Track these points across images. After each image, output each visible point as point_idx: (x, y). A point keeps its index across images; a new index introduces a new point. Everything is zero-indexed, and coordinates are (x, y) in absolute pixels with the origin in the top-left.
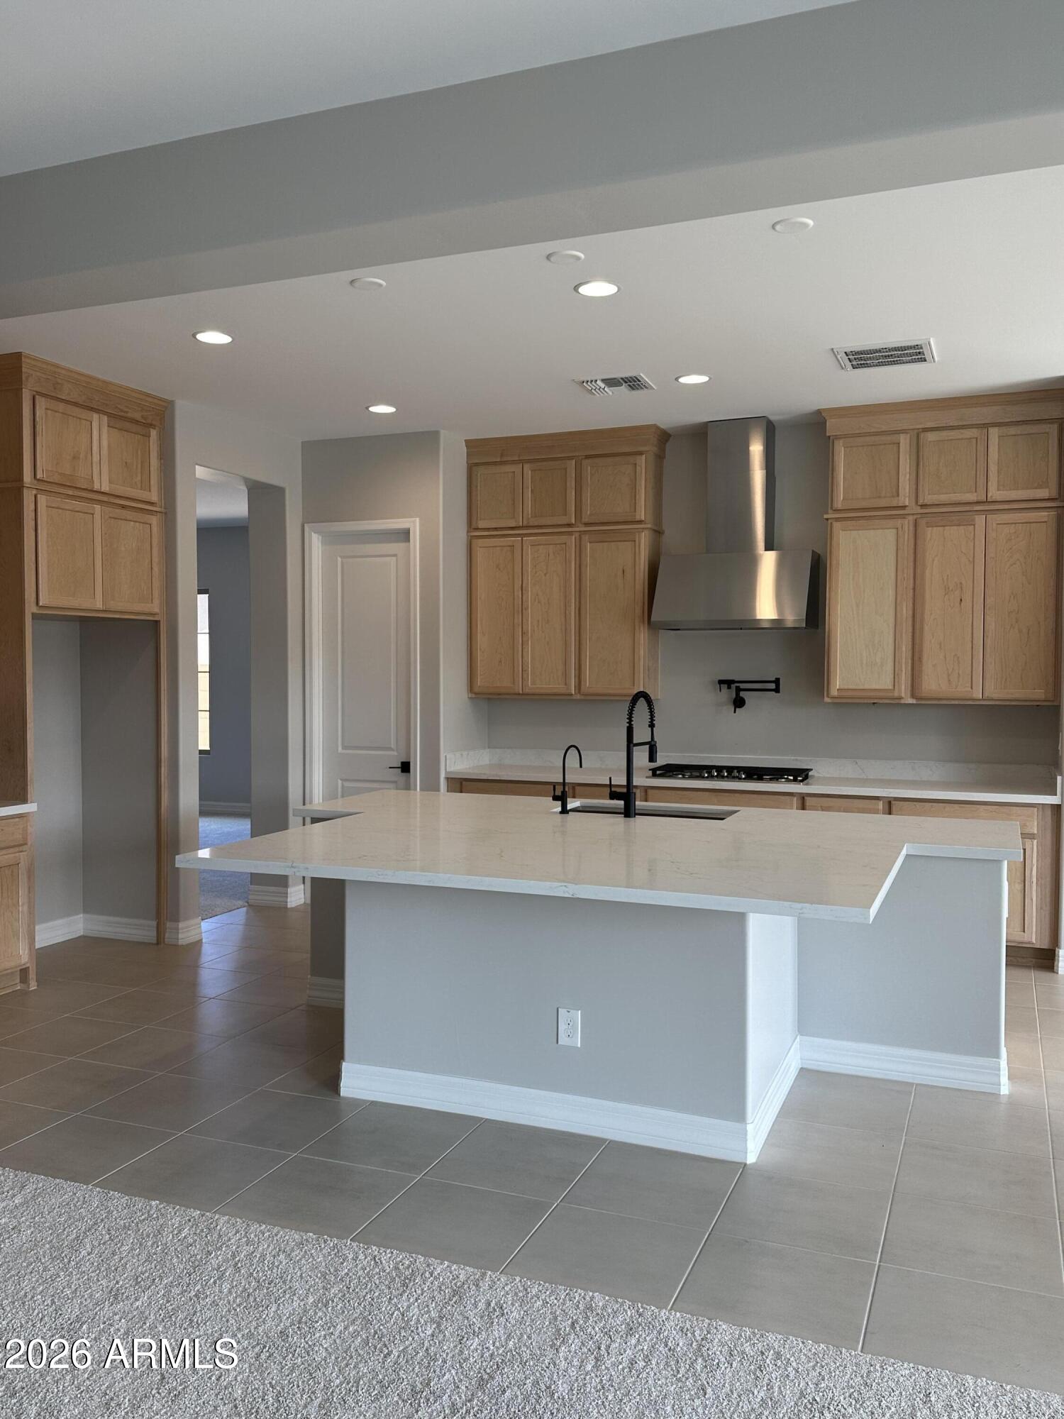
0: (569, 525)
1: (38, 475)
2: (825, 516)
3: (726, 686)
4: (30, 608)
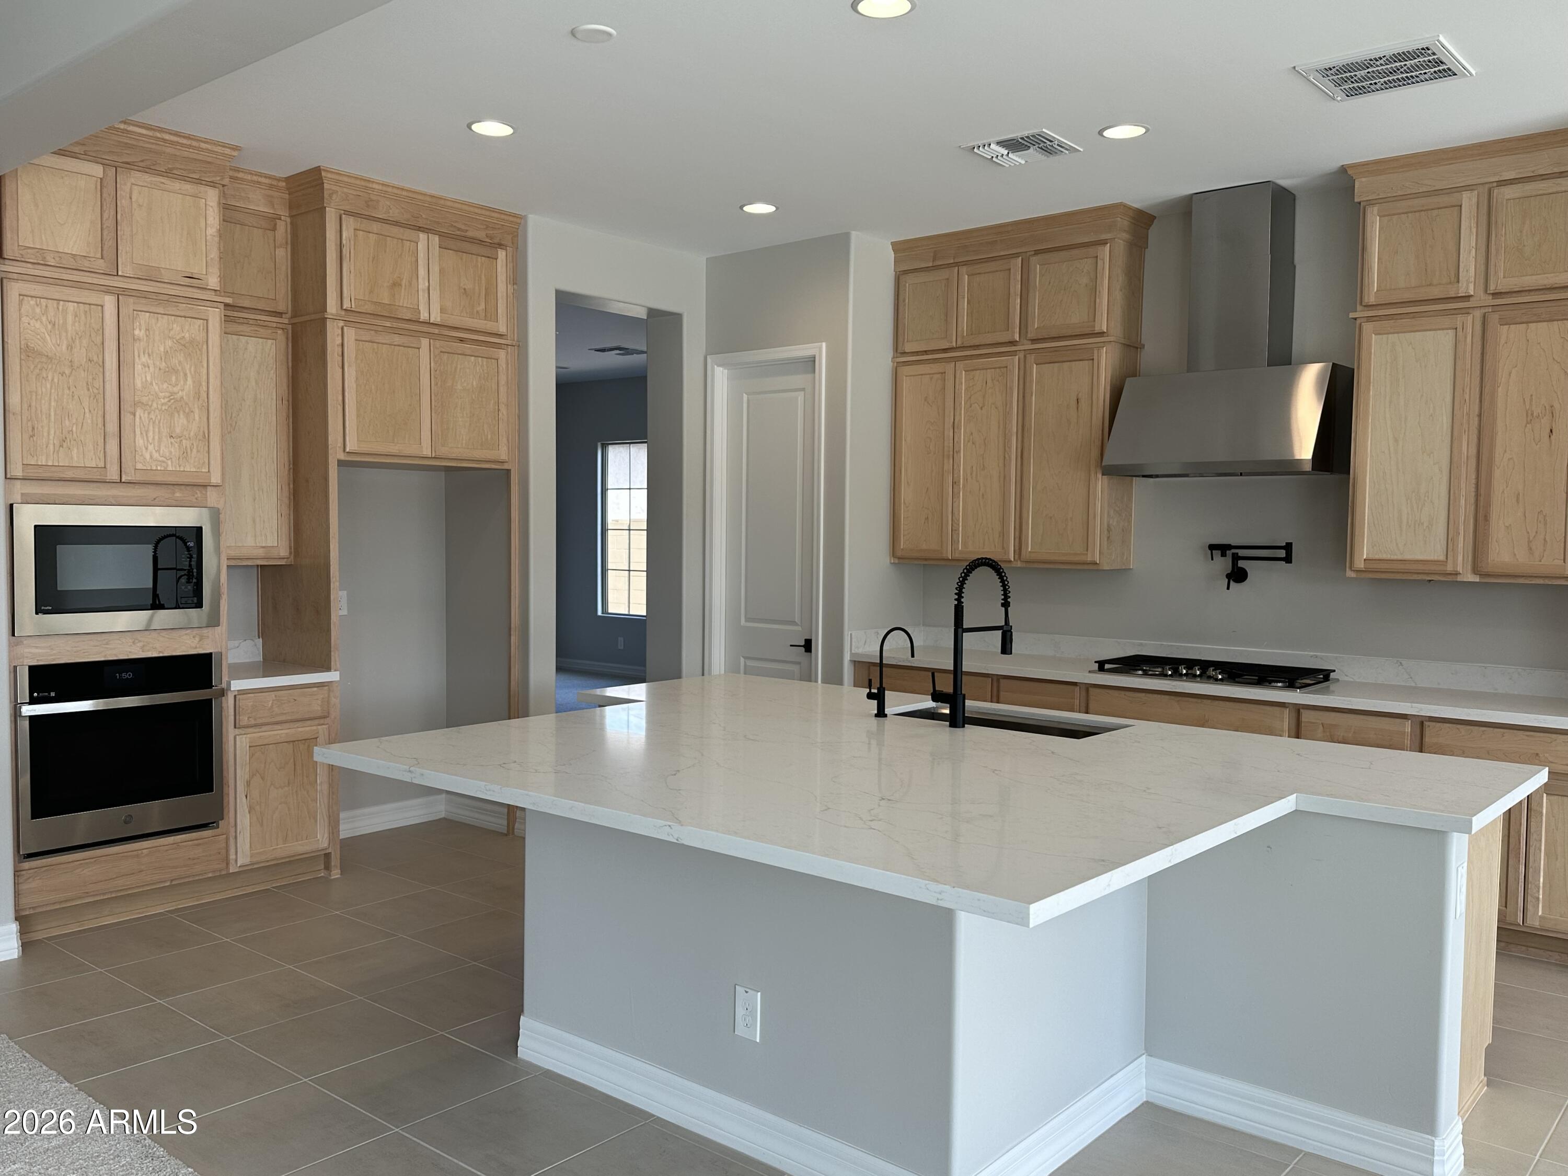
0: (1012, 343)
1: (346, 305)
2: (1352, 315)
3: (1219, 552)
4: (335, 454)
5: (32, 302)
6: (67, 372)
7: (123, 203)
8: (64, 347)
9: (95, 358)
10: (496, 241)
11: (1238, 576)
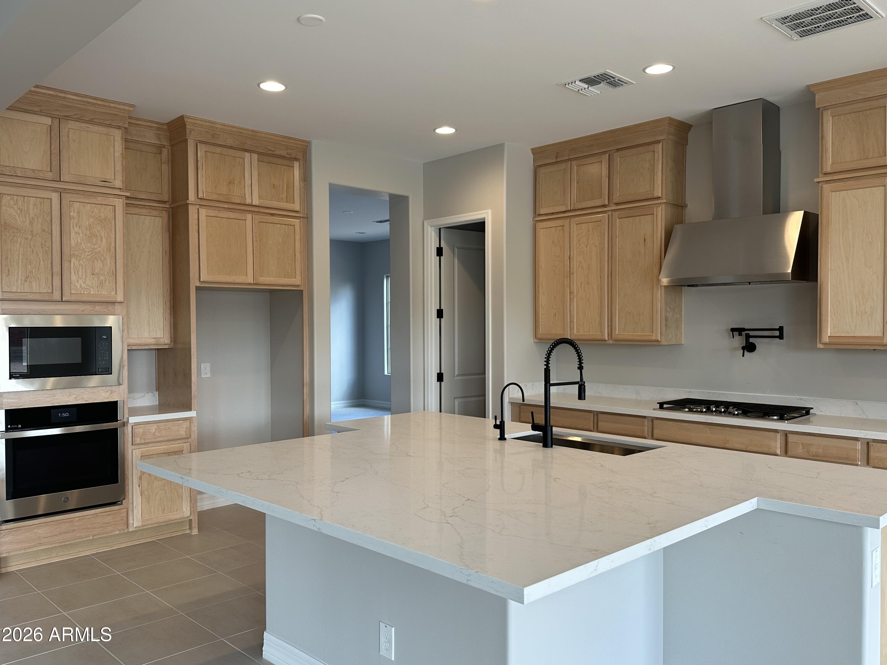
0: (604, 206)
1: (200, 196)
2: (816, 180)
3: (737, 333)
4: (194, 283)
5: (8, 198)
6: (30, 237)
7: (64, 139)
8: (28, 222)
9: (47, 229)
10: (293, 156)
11: (750, 348)
